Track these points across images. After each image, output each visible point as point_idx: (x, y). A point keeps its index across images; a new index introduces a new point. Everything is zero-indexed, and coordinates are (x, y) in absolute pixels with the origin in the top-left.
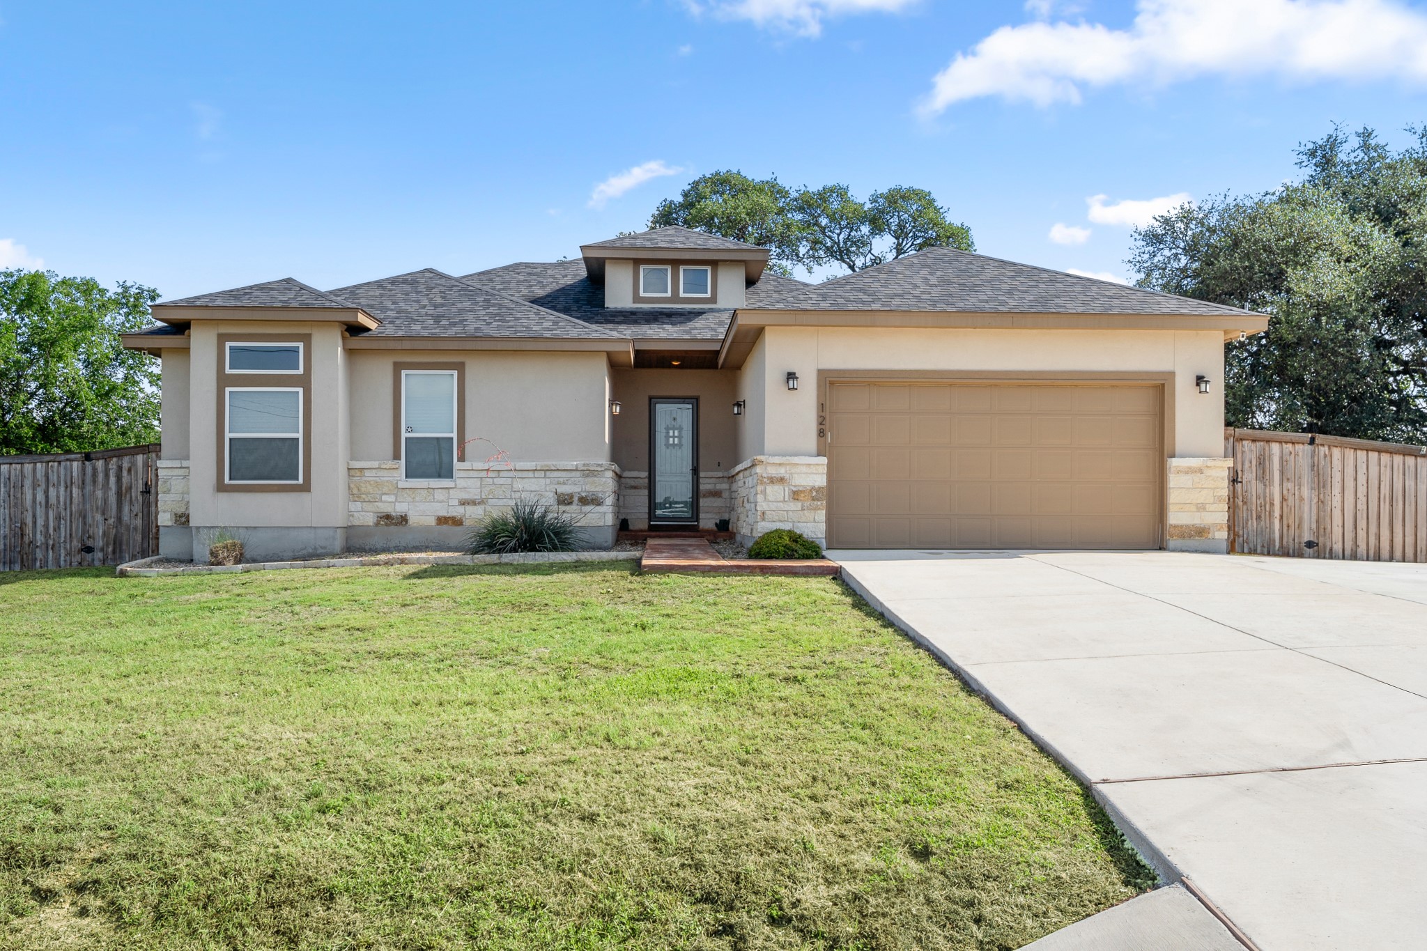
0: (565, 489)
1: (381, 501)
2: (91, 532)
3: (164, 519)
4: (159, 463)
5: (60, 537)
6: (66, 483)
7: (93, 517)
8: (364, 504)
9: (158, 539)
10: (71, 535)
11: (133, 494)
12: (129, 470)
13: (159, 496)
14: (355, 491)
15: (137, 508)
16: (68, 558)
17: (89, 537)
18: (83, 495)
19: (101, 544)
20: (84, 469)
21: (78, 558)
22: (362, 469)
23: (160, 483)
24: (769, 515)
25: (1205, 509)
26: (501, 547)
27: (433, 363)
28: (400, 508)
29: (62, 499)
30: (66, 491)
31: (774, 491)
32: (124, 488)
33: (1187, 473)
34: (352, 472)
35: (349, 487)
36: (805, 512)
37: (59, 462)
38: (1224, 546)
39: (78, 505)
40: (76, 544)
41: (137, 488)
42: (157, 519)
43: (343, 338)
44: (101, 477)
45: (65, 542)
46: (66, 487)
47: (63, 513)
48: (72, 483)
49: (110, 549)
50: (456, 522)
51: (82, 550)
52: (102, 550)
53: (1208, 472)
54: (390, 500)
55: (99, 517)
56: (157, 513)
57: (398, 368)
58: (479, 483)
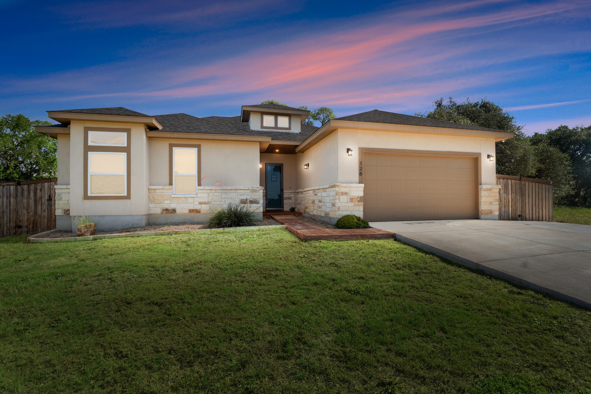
0: (244, 197)
1: (164, 203)
2: (21, 219)
3: (58, 212)
4: (56, 187)
5: (4, 221)
6: (7, 196)
7: (22, 212)
8: (156, 204)
9: (56, 221)
10: (10, 220)
11: (43, 201)
12: (41, 190)
13: (56, 202)
14: (152, 199)
15: (45, 207)
16: (8, 231)
17: (20, 221)
18: (16, 201)
19: (26, 224)
20: (16, 190)
21: (14, 231)
22: (155, 189)
23: (56, 196)
24: (341, 208)
25: (492, 204)
26: (224, 224)
27: (187, 144)
28: (172, 206)
29: (5, 204)
30: (7, 200)
31: (344, 198)
32: (38, 198)
33: (487, 190)
34: (150, 191)
35: (149, 197)
36: (355, 207)
37: (3, 186)
38: (497, 217)
39: (14, 206)
40: (13, 224)
41: (45, 198)
42: (55, 212)
43: (146, 131)
44: (26, 193)
45: (7, 224)
46: (7, 198)
47: (5, 210)
48: (10, 196)
49: (31, 226)
50: (198, 211)
51: (16, 227)
52: (27, 227)
53: (493, 190)
54: (168, 202)
55: (25, 212)
56: (55, 210)
57: (171, 146)
58: (207, 195)
